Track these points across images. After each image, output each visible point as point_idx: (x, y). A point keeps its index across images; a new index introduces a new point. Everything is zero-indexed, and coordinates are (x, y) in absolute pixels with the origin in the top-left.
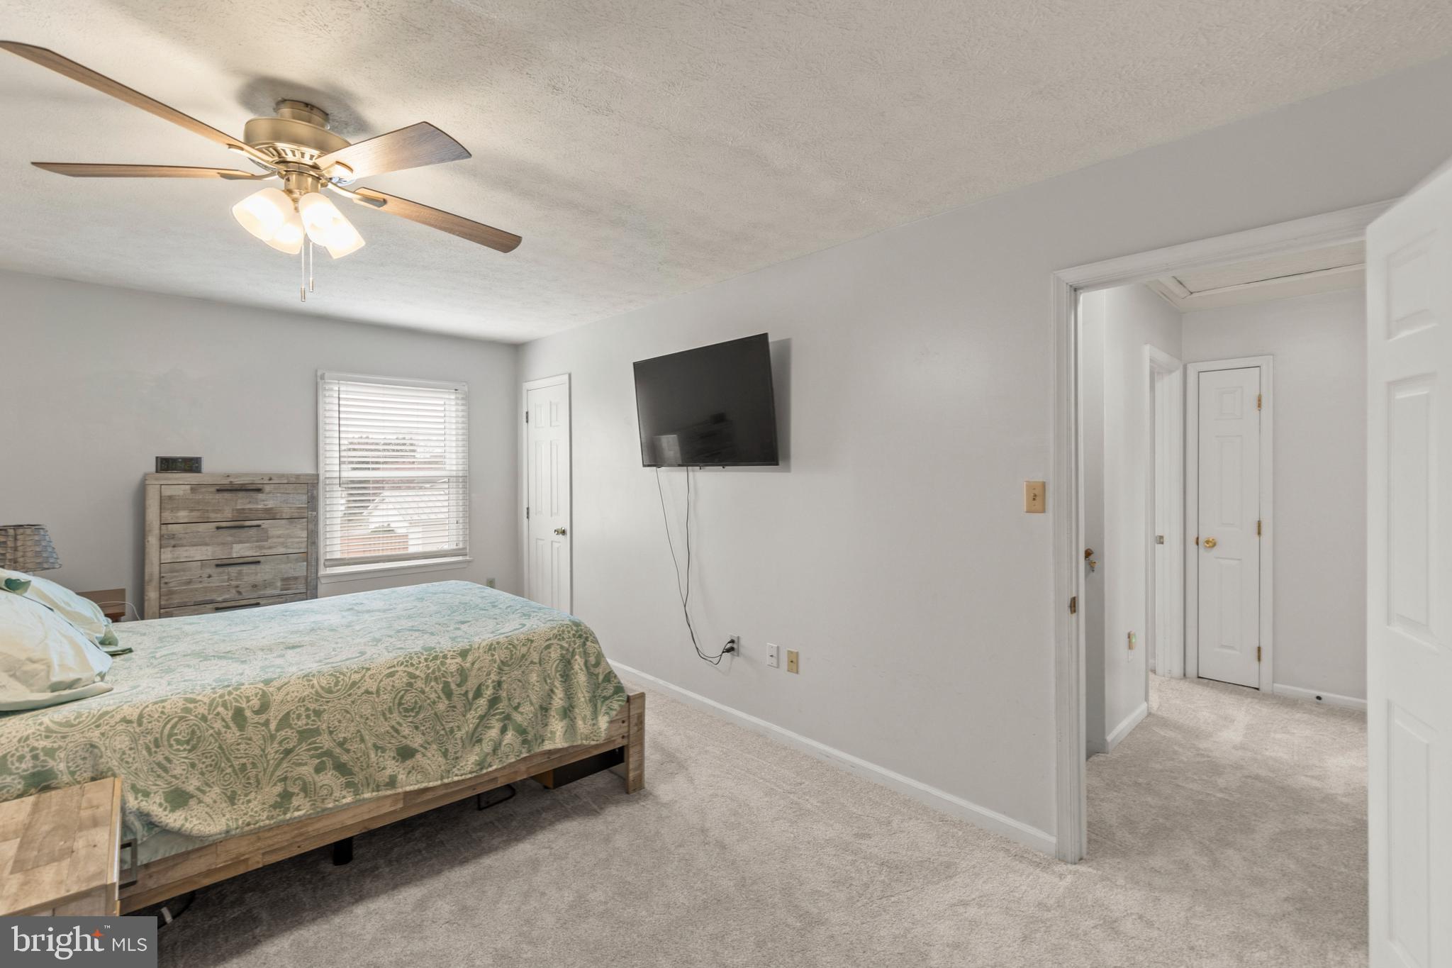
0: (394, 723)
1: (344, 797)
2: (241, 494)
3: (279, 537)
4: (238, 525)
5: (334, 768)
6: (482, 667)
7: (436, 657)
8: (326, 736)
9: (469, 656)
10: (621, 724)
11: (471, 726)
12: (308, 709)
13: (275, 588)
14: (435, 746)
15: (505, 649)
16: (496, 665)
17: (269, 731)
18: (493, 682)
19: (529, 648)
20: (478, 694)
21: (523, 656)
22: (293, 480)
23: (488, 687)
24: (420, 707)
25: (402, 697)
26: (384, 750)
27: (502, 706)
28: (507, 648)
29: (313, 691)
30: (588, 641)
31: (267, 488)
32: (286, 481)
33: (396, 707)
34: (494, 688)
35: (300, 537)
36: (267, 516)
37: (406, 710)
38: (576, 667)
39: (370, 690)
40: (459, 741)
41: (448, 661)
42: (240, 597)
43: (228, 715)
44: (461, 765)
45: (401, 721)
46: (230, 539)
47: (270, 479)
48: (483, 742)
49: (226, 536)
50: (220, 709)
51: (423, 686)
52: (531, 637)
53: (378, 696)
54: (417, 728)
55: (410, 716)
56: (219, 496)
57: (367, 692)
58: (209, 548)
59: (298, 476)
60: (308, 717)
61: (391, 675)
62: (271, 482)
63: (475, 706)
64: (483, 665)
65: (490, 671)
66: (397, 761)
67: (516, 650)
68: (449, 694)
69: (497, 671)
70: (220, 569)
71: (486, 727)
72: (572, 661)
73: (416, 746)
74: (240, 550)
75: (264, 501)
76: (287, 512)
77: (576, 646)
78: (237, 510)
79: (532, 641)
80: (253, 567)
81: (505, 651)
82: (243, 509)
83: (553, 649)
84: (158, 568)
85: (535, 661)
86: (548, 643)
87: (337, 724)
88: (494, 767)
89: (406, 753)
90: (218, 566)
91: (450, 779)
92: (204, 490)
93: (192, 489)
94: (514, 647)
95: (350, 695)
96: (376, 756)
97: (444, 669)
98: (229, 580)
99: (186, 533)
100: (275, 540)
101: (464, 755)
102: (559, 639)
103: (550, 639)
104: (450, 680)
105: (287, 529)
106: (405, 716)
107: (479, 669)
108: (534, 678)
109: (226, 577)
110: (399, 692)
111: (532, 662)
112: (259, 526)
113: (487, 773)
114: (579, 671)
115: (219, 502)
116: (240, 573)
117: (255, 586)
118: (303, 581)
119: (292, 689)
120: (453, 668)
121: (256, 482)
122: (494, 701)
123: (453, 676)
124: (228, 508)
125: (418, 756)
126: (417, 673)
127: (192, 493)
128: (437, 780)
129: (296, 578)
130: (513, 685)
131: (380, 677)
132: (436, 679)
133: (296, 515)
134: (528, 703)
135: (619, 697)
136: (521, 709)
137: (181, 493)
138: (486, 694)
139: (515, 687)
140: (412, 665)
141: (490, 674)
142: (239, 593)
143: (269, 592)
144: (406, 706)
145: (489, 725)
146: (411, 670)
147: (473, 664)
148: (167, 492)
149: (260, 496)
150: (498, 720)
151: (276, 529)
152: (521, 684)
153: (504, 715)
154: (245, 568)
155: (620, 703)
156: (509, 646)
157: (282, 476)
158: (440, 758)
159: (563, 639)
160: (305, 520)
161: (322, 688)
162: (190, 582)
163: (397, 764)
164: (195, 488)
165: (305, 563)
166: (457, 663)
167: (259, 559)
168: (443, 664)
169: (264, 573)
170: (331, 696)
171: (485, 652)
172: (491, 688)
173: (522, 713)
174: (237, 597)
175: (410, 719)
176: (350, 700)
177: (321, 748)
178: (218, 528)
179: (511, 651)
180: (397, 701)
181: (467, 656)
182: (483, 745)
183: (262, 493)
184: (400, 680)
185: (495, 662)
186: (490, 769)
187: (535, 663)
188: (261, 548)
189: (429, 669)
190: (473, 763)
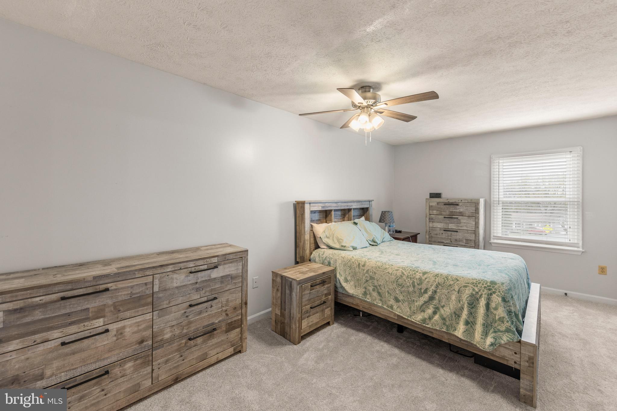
0: (394, 287)
1: (379, 303)
2: (452, 206)
3: (464, 223)
4: (451, 217)
5: (377, 292)
6: (429, 282)
7: (415, 271)
8: (376, 281)
9: (426, 275)
10: (514, 353)
11: (421, 303)
12: (373, 271)
13: (463, 242)
14: (407, 303)
15: (443, 278)
16: (435, 283)
17: (364, 272)
18: (433, 290)
19: (455, 283)
20: (426, 291)
21: (450, 285)
22: (470, 201)
23: (430, 291)
24: (403, 286)
25: (398, 279)
26: (391, 295)
27: (435, 302)
28: (444, 278)
29: (375, 266)
30: (495, 294)
31: (460, 204)
32: (467, 202)
33: (396, 282)
34: (432, 292)
35: (472, 224)
36: (460, 215)
37: (399, 285)
38: (481, 304)
39: (390, 272)
40: (416, 307)
41: (417, 274)
42: (451, 243)
43: (357, 264)
44: (416, 316)
45: (396, 287)
46: (448, 221)
47: (461, 201)
48: (425, 313)
49: (447, 221)
50: (356, 262)
51: (406, 279)
52: (458, 278)
53: (391, 275)
54: (401, 293)
55: (399, 287)
56: (445, 206)
57: (388, 273)
58: (442, 224)
59: (471, 200)
60: (373, 273)
61: (397, 270)
62: (461, 202)
63: (423, 296)
64: (430, 281)
65: (432, 285)
66: (394, 301)
67: (448, 281)
68: (414, 286)
69: (436, 286)
70: (445, 232)
71: (427, 307)
72: (480, 300)
73: (400, 299)
74: (452, 226)
75: (459, 209)
76: (467, 213)
77: (483, 293)
78: (450, 211)
79: (458, 280)
80: (456, 233)
81: (442, 279)
82: (452, 211)
83: (468, 288)
84: (428, 228)
85: (456, 290)
86: (466, 284)
87: (379, 279)
88: (429, 326)
89: (397, 300)
90: (444, 230)
91: (411, 319)
92: (441, 204)
93: (437, 203)
94: (447, 279)
95: (384, 271)
96: (388, 295)
97: (414, 276)
98: (448, 236)
99: (436, 218)
100: (463, 224)
101: (417, 313)
102: (474, 286)
103: (469, 283)
104: (415, 281)
105: (467, 220)
106: (398, 286)
107: (428, 282)
108: (453, 297)
109: (447, 235)
110: (397, 277)
111: (454, 290)
112: (458, 218)
113: (425, 326)
114: (482, 307)
115: (445, 208)
116: (451, 234)
117: (456, 240)
118: (474, 242)
119: (371, 263)
120: (418, 277)
121: (457, 202)
122: (431, 298)
123: (416, 280)
124: (447, 210)
125: (400, 303)
126: (405, 273)
127: (437, 205)
128: (406, 316)
129: (471, 240)
130: (442, 296)
131: (394, 270)
132: (411, 278)
133: (471, 215)
134: (449, 308)
135: (508, 335)
136: (444, 308)
137: (434, 205)
138: (429, 293)
139: (443, 297)
140: (405, 270)
141: (432, 286)
142: (451, 242)
143: (461, 243)
144: (399, 283)
145: (429, 307)
146: (404, 271)
147: (426, 279)
148: (431, 204)
149: (458, 207)
150: (432, 307)
151: (463, 220)
152: (446, 297)
153: (435, 306)
154: (453, 233)
155: (508, 338)
156: (445, 278)
157: (465, 200)
158: (408, 309)
159: (477, 286)
160: (474, 217)
161: (378, 265)
162: (437, 234)
163: (394, 302)
164: (438, 203)
165: (474, 235)
166: (420, 276)
167: (457, 230)
168: (415, 274)
169: (459, 236)
170: (379, 269)
171: (433, 276)
172: (431, 292)
173: (445, 311)
174: (450, 243)
175: (399, 288)
176: (383, 273)
177: (375, 284)
178: (444, 217)
179: (445, 281)
180: (396, 280)
181: (425, 274)
182: (425, 314)
183: (459, 206)
184: (399, 273)
185: (435, 282)
186: (427, 326)
187: (456, 291)
188: (458, 226)
189: (409, 273)
190: (419, 318)
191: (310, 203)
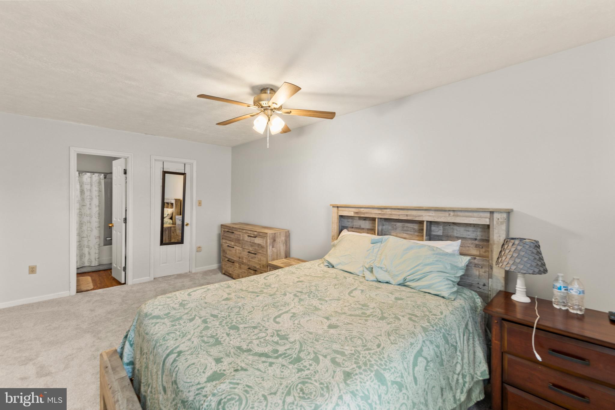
191: (338, 207)
